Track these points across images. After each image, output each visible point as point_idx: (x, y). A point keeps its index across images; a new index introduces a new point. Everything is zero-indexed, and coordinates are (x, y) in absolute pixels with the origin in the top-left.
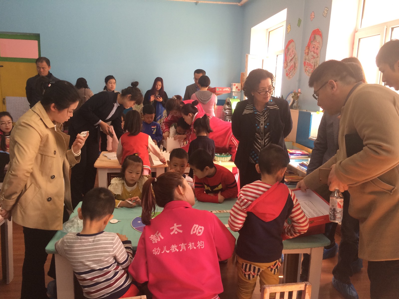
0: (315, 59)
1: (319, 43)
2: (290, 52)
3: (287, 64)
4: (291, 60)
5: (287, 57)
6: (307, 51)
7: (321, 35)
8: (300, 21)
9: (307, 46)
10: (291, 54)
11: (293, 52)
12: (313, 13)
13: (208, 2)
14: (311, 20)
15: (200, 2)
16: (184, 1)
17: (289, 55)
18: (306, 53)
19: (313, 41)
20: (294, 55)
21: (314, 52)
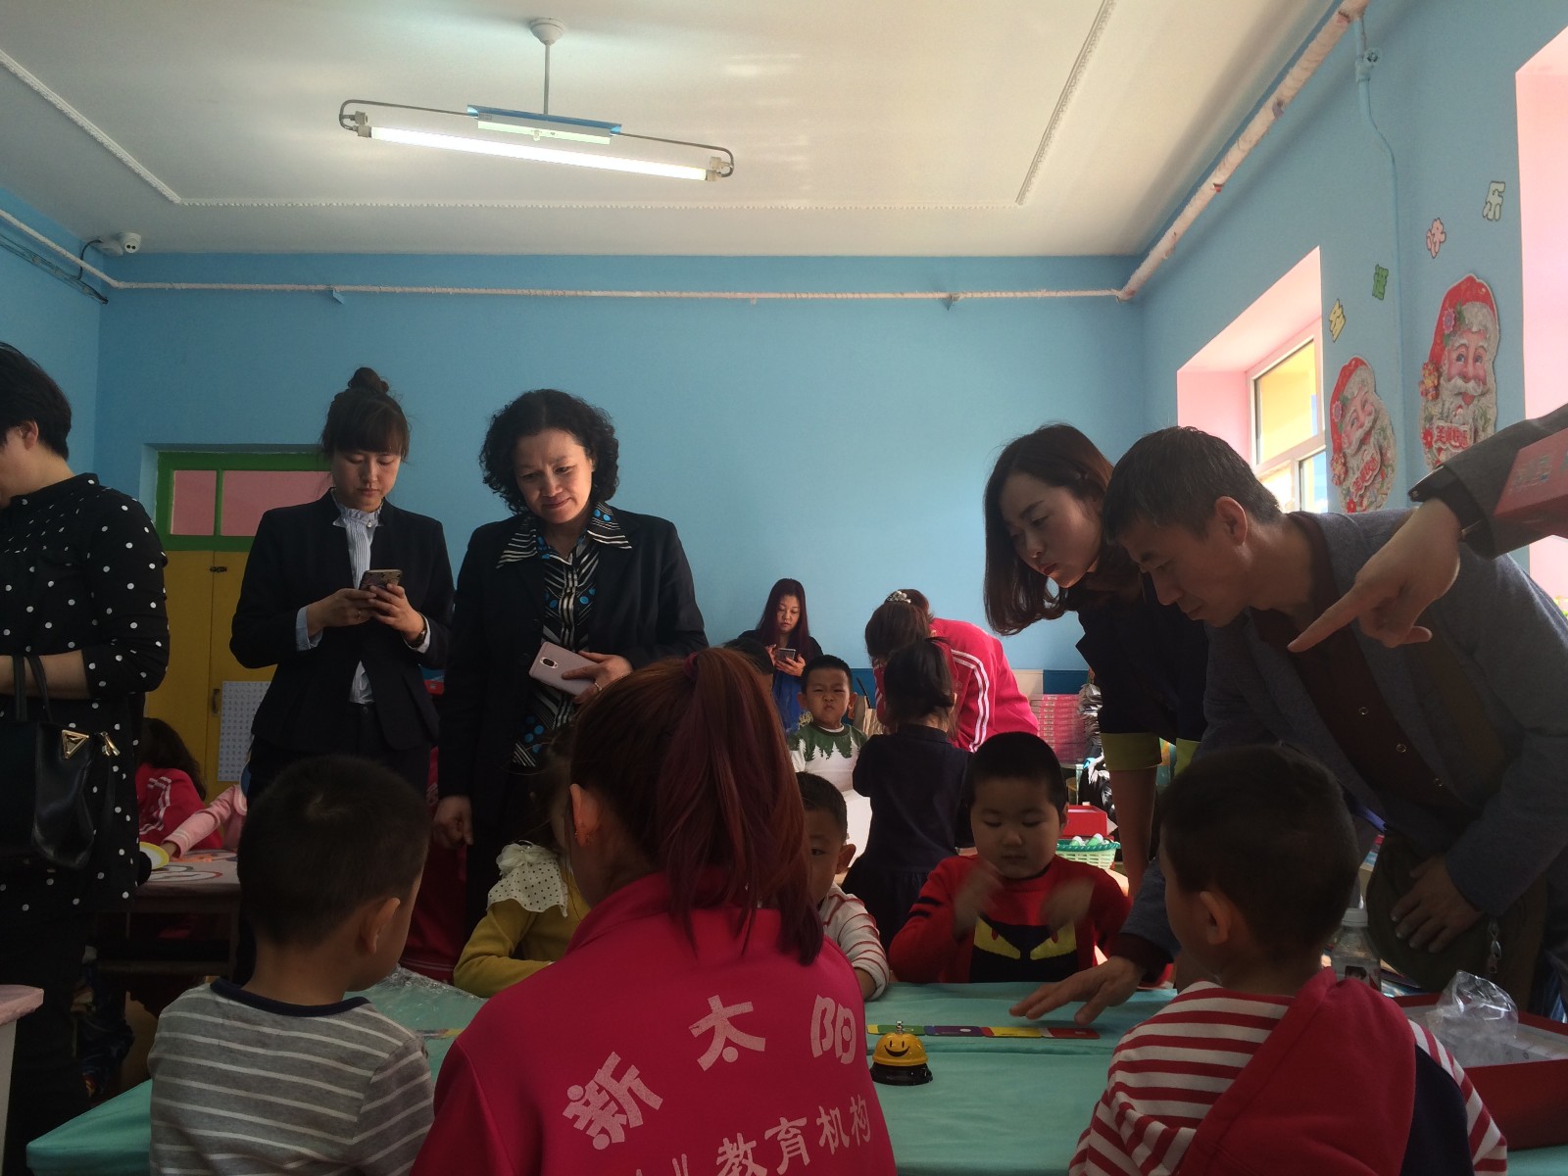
0: (1475, 402)
1: (1482, 333)
2: (1355, 411)
3: (1345, 464)
4: (1363, 441)
5: (1343, 435)
6: (1429, 382)
7: (1486, 299)
8: (1381, 275)
9: (1427, 361)
10: (1357, 418)
11: (1368, 407)
12: (1437, 224)
13: (993, 295)
14: (1434, 255)
15: (962, 296)
16: (900, 296)
17: (1353, 425)
18: (1425, 393)
19: (1454, 333)
20: (1372, 417)
21: (1466, 378)
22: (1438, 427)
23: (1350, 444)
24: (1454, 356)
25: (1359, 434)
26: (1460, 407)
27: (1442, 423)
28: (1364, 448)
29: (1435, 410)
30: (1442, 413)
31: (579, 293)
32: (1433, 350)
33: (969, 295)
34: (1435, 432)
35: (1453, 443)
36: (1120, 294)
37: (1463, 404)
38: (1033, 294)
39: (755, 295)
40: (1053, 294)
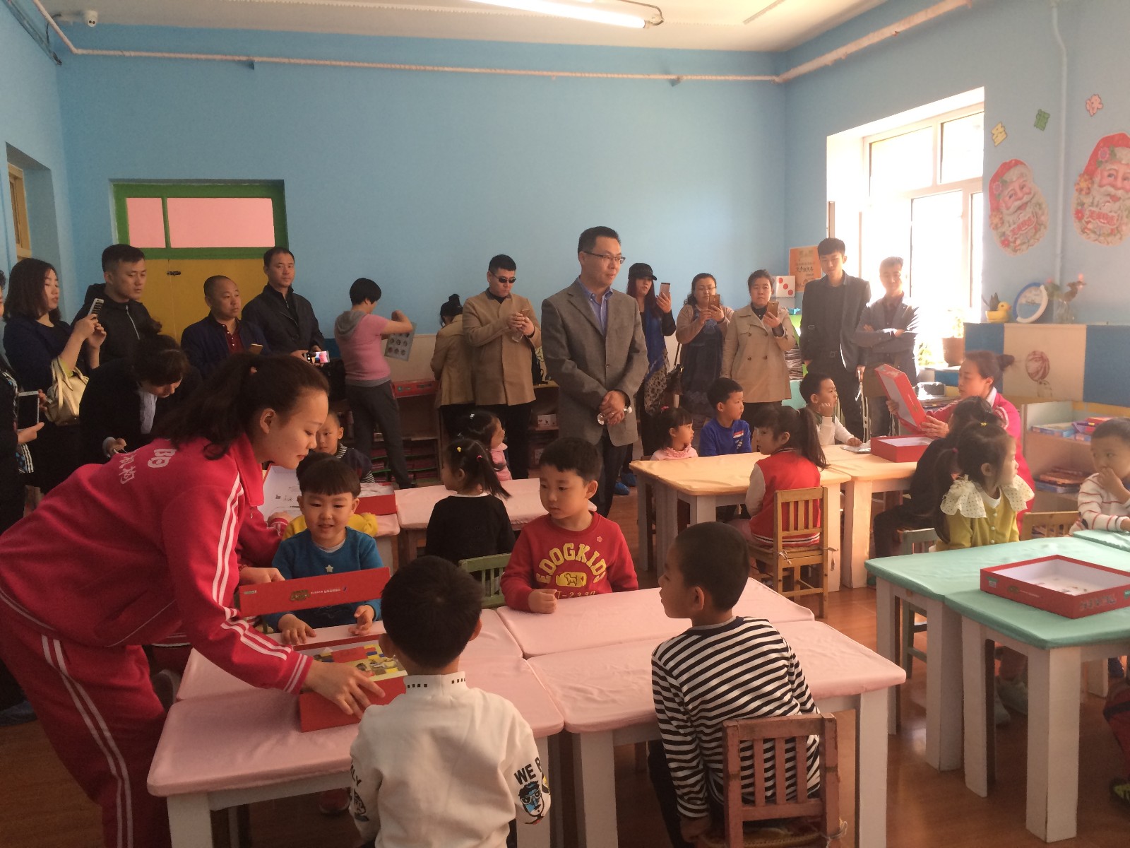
0: (1121, 201)
2: (1013, 189)
3: (1001, 219)
4: (1020, 208)
5: (1001, 201)
6: (1084, 185)
8: (1042, 116)
9: (1082, 172)
10: (1016, 194)
11: (1026, 190)
12: (1097, 98)
13: (703, 78)
14: (1092, 114)
15: (685, 78)
16: (647, 77)
17: (1010, 197)
18: (1080, 190)
19: (1107, 162)
20: (1031, 196)
21: (1113, 186)
22: (1090, 211)
23: (1008, 208)
24: (1106, 174)
25: (1018, 203)
26: (1109, 202)
27: (1093, 209)
28: (1019, 212)
29: (1087, 200)
30: (1092, 203)
31: (436, 69)
32: (1087, 167)
33: (689, 77)
34: (1087, 213)
35: (1103, 221)
36: (777, 79)
37: (1111, 201)
38: (727, 78)
39: (555, 74)
40: (739, 78)
